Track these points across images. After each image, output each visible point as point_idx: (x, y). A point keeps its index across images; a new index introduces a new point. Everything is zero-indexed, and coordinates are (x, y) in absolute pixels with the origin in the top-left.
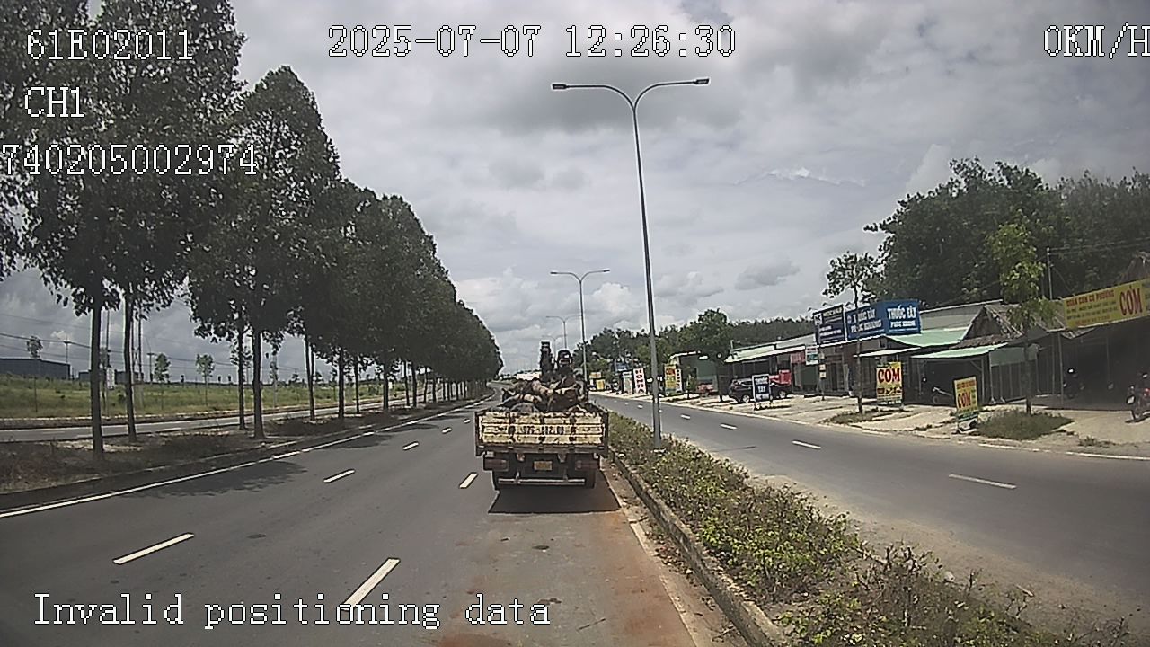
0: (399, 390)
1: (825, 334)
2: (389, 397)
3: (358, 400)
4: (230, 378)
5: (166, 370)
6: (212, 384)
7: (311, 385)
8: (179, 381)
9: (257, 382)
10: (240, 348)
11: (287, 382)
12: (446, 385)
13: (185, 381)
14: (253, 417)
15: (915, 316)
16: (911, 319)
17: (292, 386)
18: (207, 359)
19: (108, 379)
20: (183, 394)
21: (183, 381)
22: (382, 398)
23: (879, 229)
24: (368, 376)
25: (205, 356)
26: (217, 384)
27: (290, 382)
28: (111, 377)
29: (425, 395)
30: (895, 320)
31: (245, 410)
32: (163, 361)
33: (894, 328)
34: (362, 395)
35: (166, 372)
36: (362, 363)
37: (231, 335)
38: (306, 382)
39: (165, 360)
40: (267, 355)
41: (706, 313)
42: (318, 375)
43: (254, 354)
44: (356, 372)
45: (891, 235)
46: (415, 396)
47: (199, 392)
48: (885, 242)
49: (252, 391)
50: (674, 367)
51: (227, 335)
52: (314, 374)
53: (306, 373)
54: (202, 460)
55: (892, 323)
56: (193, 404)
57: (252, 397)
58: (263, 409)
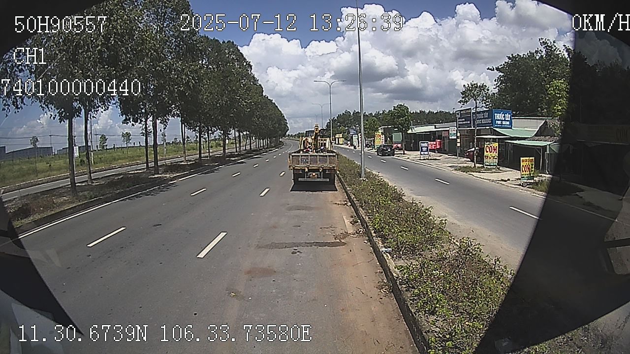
0: (232, 143)
1: (461, 123)
2: (226, 148)
3: (209, 150)
4: (140, 143)
5: (105, 143)
6: (130, 147)
7: (184, 143)
8: (112, 147)
9: (155, 144)
10: (146, 128)
11: (171, 142)
12: (257, 140)
13: (115, 147)
14: (153, 163)
15: (509, 119)
16: (508, 121)
17: (174, 144)
18: (128, 134)
19: (75, 152)
20: (115, 155)
21: (114, 147)
22: (222, 148)
23: (495, 71)
24: (215, 137)
25: (126, 133)
26: (133, 147)
27: (173, 142)
28: (76, 151)
29: (245, 145)
30: (499, 120)
31: (149, 160)
32: (104, 138)
33: (497, 124)
34: (212, 147)
35: (106, 144)
36: (211, 130)
37: (141, 121)
38: (182, 142)
39: (105, 138)
40: (161, 130)
42: (188, 137)
43: (153, 130)
44: (208, 135)
45: (502, 74)
46: (240, 146)
47: (123, 152)
48: (498, 78)
49: (152, 149)
50: (380, 134)
51: (139, 121)
52: (186, 137)
53: (181, 137)
54: (127, 189)
55: (497, 122)
56: (120, 159)
57: (153, 152)
58: (158, 158)
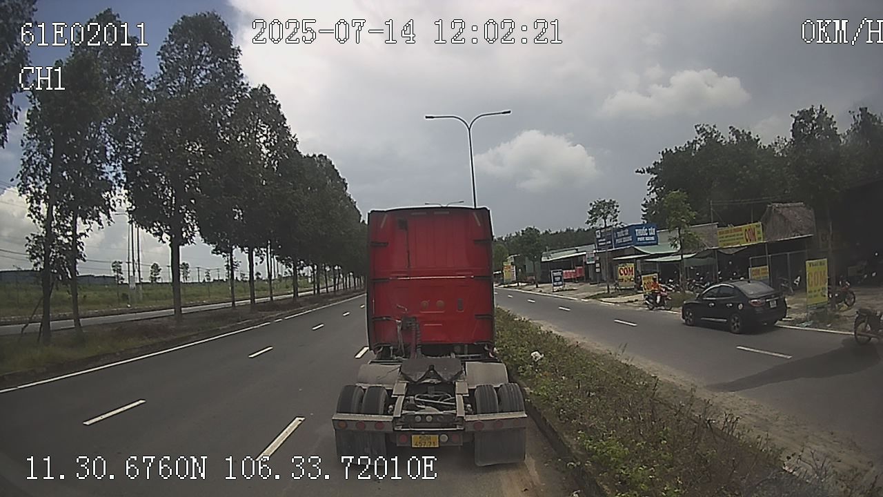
1: (602, 244)
15: (654, 234)
16: (652, 236)
23: (646, 172)
30: (640, 236)
33: (639, 241)
41: (527, 229)
45: (655, 176)
48: (651, 181)
50: (510, 264)
